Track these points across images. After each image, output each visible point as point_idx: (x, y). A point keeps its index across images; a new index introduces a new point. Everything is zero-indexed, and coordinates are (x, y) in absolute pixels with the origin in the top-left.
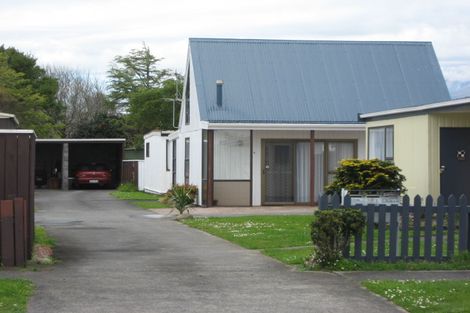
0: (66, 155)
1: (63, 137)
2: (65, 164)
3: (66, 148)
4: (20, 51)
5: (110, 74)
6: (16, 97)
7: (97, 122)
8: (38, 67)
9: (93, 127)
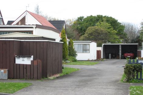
0: (120, 49)
1: (127, 43)
2: (120, 51)
3: (120, 47)
4: (113, 18)
5: (141, 24)
6: (108, 31)
7: (137, 39)
8: (118, 22)
9: (136, 40)
